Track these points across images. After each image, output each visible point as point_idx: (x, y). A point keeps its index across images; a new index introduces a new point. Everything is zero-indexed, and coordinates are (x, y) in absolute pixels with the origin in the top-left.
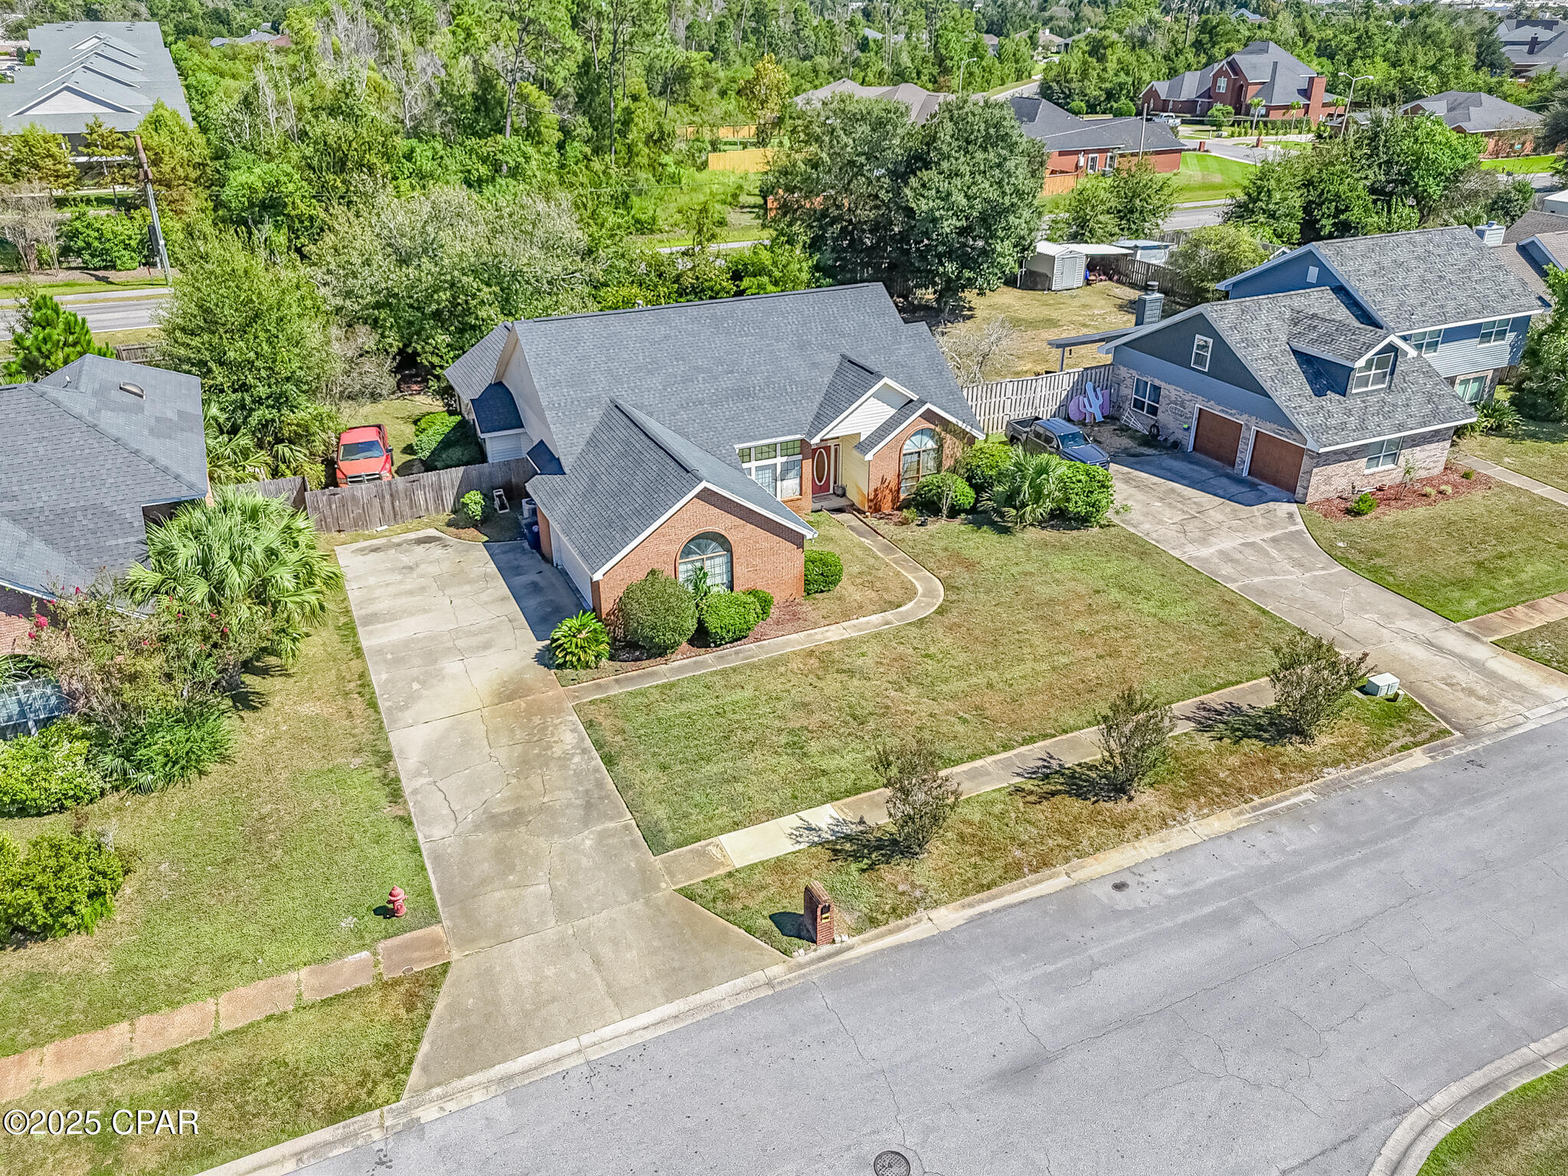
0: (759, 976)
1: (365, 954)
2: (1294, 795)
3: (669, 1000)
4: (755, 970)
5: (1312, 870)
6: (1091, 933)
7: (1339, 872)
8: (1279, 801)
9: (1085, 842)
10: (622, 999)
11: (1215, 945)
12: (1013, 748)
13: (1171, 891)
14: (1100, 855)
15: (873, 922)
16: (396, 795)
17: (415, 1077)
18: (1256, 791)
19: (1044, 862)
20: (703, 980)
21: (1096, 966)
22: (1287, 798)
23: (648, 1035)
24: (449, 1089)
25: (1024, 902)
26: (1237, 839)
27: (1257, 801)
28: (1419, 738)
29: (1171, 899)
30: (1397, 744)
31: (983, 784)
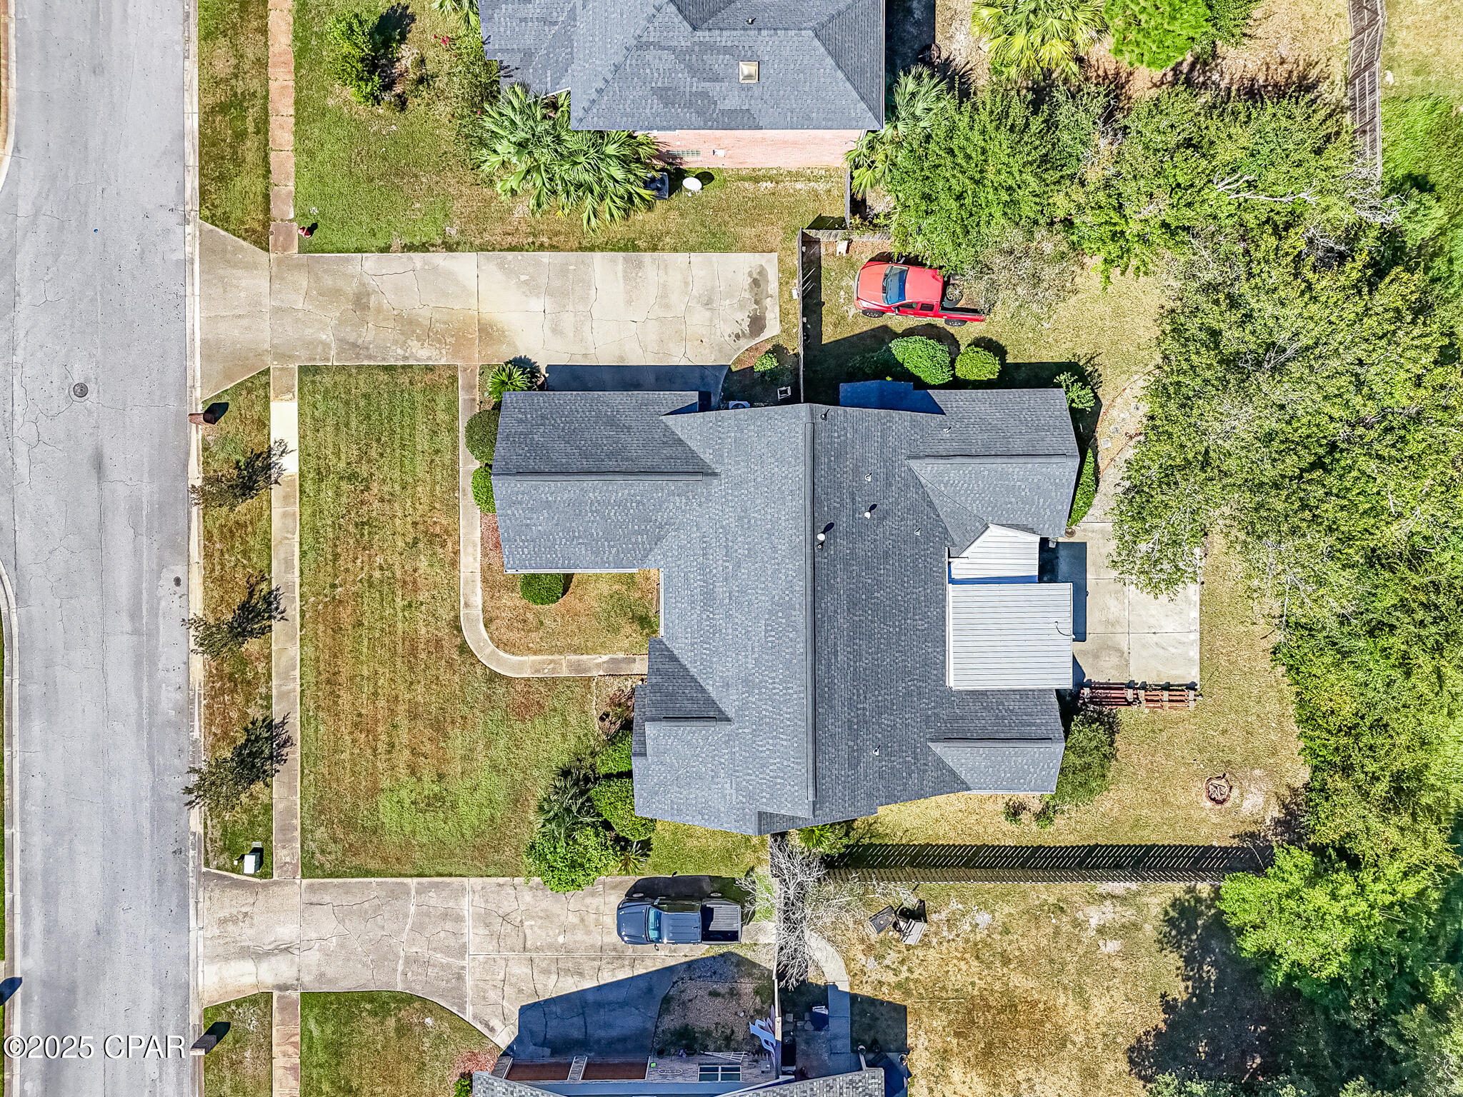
0: (198, 384)
1: (292, 216)
2: (200, 726)
3: (202, 340)
4: (202, 383)
5: (145, 684)
6: (155, 546)
7: (139, 697)
8: (199, 715)
9: (211, 585)
10: (210, 320)
11: (123, 595)
12: (301, 601)
13: (163, 603)
14: (202, 588)
15: (205, 449)
16: (410, 248)
17: (209, 226)
18: (208, 707)
19: (208, 556)
20: (206, 358)
21: (136, 535)
22: (200, 720)
23: (188, 325)
24: (197, 239)
25: (189, 528)
26: (182, 666)
27: (204, 702)
28: (208, 840)
29: (159, 600)
30: (208, 822)
31: (279, 564)
